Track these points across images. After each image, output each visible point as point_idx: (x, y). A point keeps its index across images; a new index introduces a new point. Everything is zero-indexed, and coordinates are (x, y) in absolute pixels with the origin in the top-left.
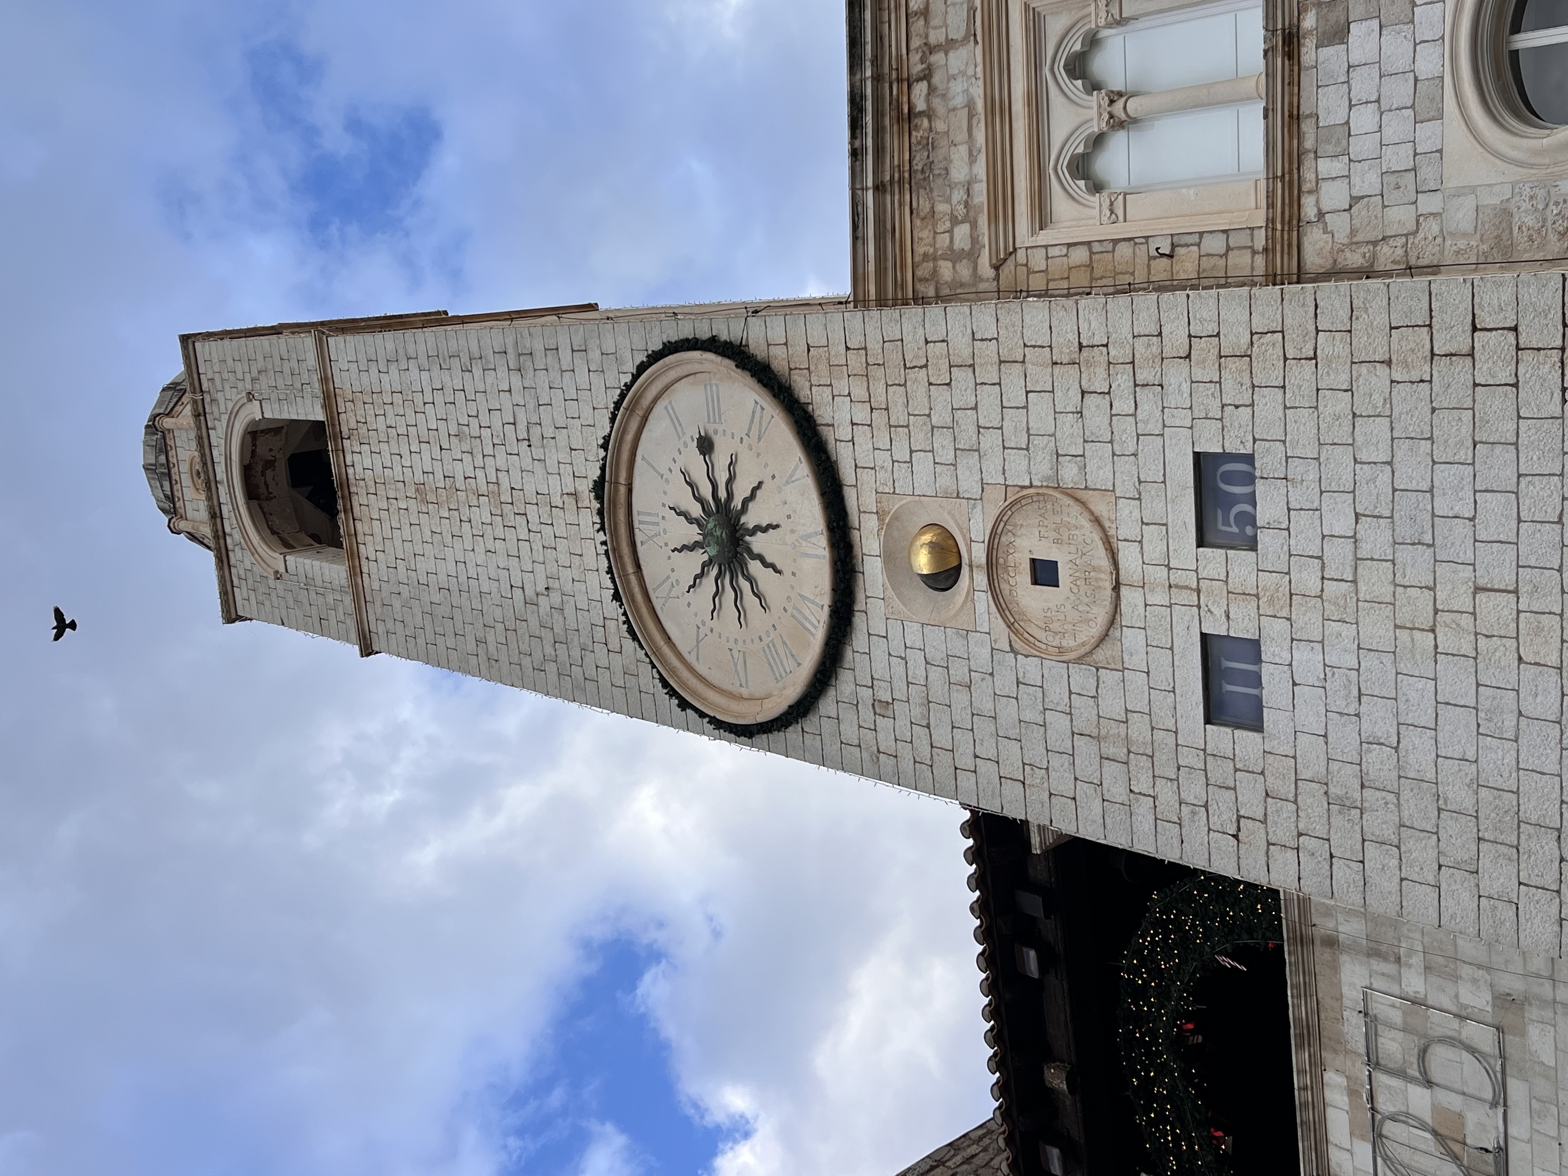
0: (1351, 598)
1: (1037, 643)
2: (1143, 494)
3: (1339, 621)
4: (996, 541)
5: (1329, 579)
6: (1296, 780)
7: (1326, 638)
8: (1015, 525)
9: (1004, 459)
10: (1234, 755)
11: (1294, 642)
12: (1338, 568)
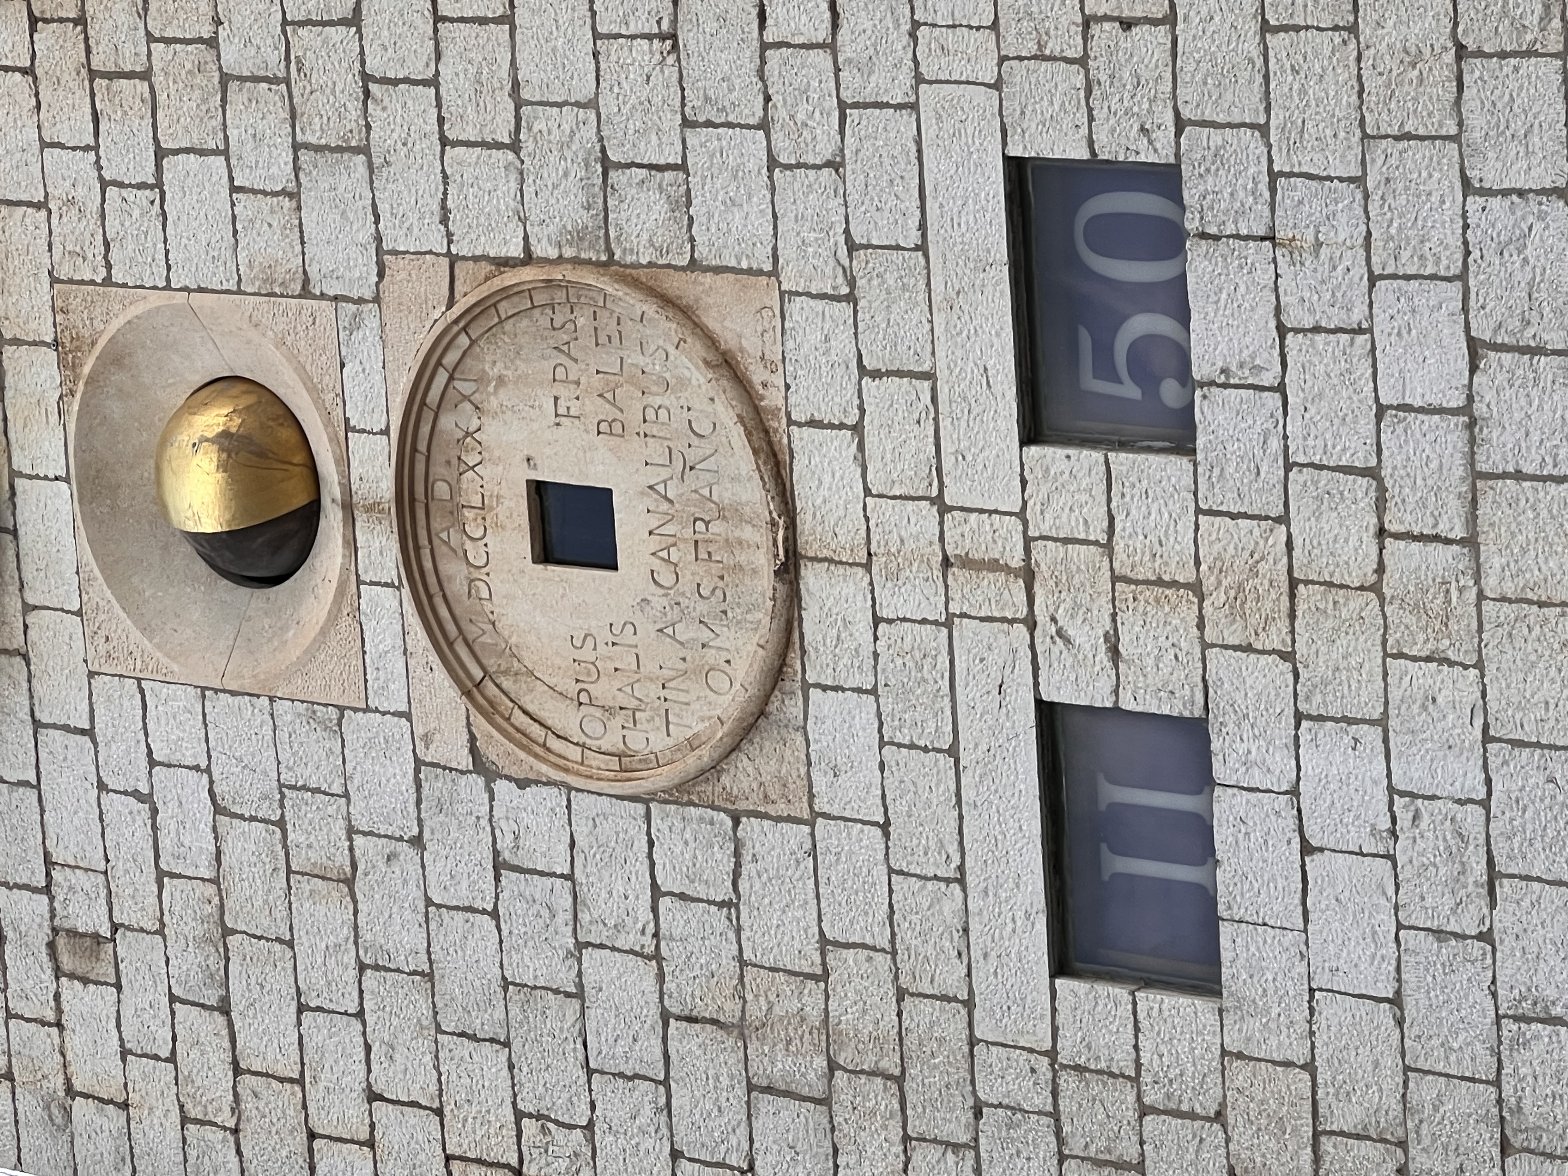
0: (1461, 590)
1: (555, 744)
2: (860, 283)
3: (1428, 659)
4: (425, 429)
5: (1397, 536)
6: (1316, 1135)
7: (1392, 712)
8: (481, 380)
9: (445, 176)
10: (1138, 1066)
11: (1305, 724)
12: (1423, 503)
